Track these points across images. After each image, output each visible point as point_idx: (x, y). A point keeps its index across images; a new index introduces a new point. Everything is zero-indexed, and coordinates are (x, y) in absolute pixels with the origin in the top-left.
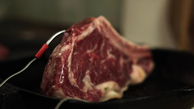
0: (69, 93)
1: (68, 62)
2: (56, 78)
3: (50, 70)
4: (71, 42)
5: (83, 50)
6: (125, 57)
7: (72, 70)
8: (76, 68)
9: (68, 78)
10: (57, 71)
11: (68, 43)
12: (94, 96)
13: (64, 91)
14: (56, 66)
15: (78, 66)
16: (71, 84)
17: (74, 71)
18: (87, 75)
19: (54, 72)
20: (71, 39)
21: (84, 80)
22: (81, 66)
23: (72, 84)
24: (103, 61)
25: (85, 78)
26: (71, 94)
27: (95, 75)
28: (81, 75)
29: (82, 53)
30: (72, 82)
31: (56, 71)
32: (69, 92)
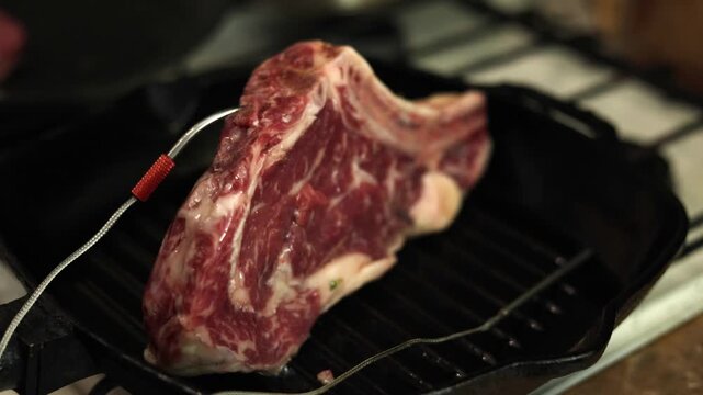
0: (224, 338)
1: (233, 250)
2: (193, 297)
3: (174, 263)
4: (247, 183)
5: (279, 192)
6: (404, 159)
7: (241, 264)
8: (252, 256)
9: (227, 294)
10: (198, 278)
11: (236, 188)
12: (297, 315)
13: (211, 333)
14: (196, 257)
15: (259, 246)
16: (233, 306)
17: (247, 266)
18: (283, 262)
19: (189, 277)
20: (248, 170)
21: (271, 281)
22: (268, 245)
23: (237, 306)
24: (335, 201)
25: (277, 273)
26: (231, 337)
27: (305, 252)
28: (266, 270)
29: (276, 200)
30: (237, 300)
31: (195, 274)
32: (227, 333)
